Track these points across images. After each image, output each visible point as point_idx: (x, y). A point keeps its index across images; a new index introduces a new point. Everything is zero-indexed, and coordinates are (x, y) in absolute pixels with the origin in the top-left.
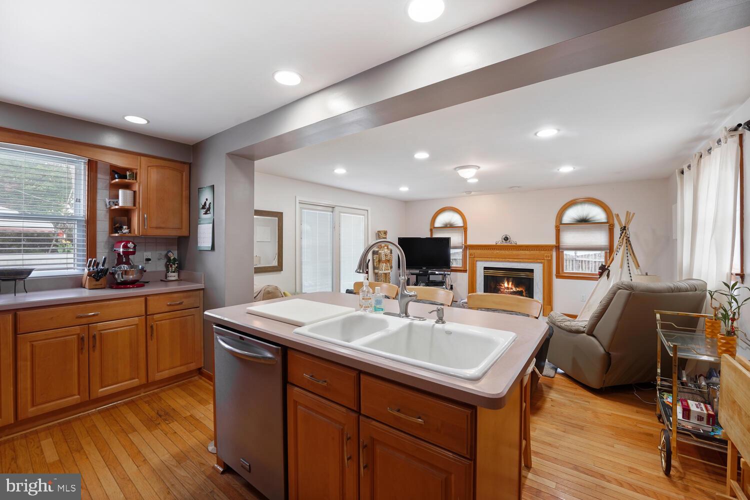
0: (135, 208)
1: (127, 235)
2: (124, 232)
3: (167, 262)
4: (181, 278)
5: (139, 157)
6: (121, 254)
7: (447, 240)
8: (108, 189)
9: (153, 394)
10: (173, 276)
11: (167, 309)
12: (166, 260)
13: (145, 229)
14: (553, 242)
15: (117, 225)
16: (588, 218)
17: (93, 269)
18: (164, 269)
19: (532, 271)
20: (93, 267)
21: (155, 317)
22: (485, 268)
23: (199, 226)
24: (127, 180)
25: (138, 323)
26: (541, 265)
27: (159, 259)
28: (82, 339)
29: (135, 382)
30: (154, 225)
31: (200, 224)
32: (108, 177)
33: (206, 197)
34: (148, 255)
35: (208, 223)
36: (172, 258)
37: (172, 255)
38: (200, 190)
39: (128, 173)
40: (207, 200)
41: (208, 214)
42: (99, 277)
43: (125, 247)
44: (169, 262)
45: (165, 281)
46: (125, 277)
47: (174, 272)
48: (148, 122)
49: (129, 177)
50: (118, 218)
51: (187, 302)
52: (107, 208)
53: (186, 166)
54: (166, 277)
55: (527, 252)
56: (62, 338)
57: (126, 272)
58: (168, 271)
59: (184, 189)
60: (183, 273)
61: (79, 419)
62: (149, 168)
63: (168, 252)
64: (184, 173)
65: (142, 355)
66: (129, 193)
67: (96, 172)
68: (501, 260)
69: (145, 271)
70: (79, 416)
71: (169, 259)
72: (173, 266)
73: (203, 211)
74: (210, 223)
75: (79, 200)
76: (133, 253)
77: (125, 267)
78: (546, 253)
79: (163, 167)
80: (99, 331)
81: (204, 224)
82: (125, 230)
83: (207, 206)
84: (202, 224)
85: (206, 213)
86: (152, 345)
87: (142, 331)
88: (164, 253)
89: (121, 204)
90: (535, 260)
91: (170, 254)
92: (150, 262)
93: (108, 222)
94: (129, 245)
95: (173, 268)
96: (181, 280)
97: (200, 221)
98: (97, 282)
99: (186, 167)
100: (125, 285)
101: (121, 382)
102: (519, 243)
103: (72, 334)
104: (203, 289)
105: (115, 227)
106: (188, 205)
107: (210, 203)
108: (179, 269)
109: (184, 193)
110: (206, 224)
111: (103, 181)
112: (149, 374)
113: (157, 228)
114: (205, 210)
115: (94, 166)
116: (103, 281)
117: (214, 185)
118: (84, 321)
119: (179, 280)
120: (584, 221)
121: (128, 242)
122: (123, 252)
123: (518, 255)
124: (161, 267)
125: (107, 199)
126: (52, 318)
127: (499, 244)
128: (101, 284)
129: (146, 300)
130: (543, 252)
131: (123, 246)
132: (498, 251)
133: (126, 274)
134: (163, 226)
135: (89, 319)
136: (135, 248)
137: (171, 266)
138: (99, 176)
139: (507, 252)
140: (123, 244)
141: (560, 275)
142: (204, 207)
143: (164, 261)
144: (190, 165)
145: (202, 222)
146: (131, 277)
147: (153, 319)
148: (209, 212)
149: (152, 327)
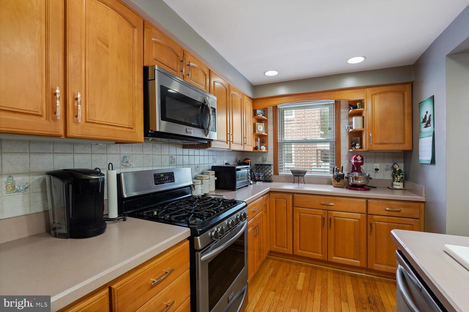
0: (363, 129)
1: (358, 150)
2: (356, 148)
3: (393, 172)
4: (406, 188)
5: (365, 89)
6: (353, 164)
8: (348, 118)
9: (372, 279)
10: (398, 185)
11: (386, 213)
12: (392, 171)
13: (370, 145)
15: (353, 144)
17: (336, 174)
18: (391, 178)
20: (336, 172)
21: (374, 218)
23: (420, 140)
24: (357, 110)
25: (360, 218)
27: (386, 170)
28: (324, 218)
29: (357, 262)
30: (378, 141)
31: (421, 138)
32: (347, 110)
33: (426, 109)
34: (377, 165)
35: (428, 136)
36: (397, 169)
37: (397, 167)
38: (420, 104)
39: (358, 104)
40: (427, 112)
41: (428, 126)
42: (339, 178)
43: (355, 159)
44: (395, 173)
45: (391, 188)
46: (355, 182)
47: (399, 182)
48: (365, 58)
49: (359, 107)
50: (354, 138)
51: (404, 211)
52: (347, 132)
53: (407, 85)
54: (392, 185)
56: (313, 215)
57: (356, 178)
58: (394, 180)
59: (406, 107)
60: (408, 184)
61: (321, 269)
62: (373, 96)
63: (394, 164)
64: (406, 93)
65: (363, 244)
66: (359, 118)
67: (340, 108)
69: (371, 179)
70: (322, 268)
71: (395, 170)
72: (398, 176)
73: (423, 125)
74: (430, 136)
75: (331, 128)
76: (362, 164)
77: (357, 174)
79: (385, 92)
80: (334, 216)
81: (424, 137)
82: (358, 147)
83: (428, 119)
84: (423, 138)
85: (426, 126)
86: (371, 238)
87: (364, 226)
88: (391, 165)
89: (354, 128)
91: (396, 166)
92: (379, 171)
93: (348, 142)
94: (357, 158)
95: (399, 179)
96: (406, 190)
97: (421, 135)
98: (338, 183)
99: (408, 87)
100: (354, 187)
101: (348, 258)
103: (317, 214)
104: (424, 202)
105: (352, 145)
106: (410, 121)
107: (430, 115)
108: (405, 180)
109: (406, 111)
110: (426, 137)
111: (344, 112)
112: (369, 261)
113: (380, 144)
114: (425, 123)
115: (339, 104)
116: (341, 182)
117: (433, 96)
118: (325, 207)
119: (404, 189)
121: (357, 156)
122: (354, 162)
124: (388, 176)
125: (346, 126)
126: (309, 201)
128: (341, 185)
129: (367, 202)
131: (354, 158)
133: (355, 179)
134: (385, 141)
135: (329, 207)
136: (362, 159)
137: (397, 176)
138: (342, 110)
140: (354, 156)
142: (424, 121)
143: (390, 172)
144: (412, 84)
145: (422, 136)
146: (360, 182)
147: (373, 218)
148: (429, 125)
149: (371, 224)
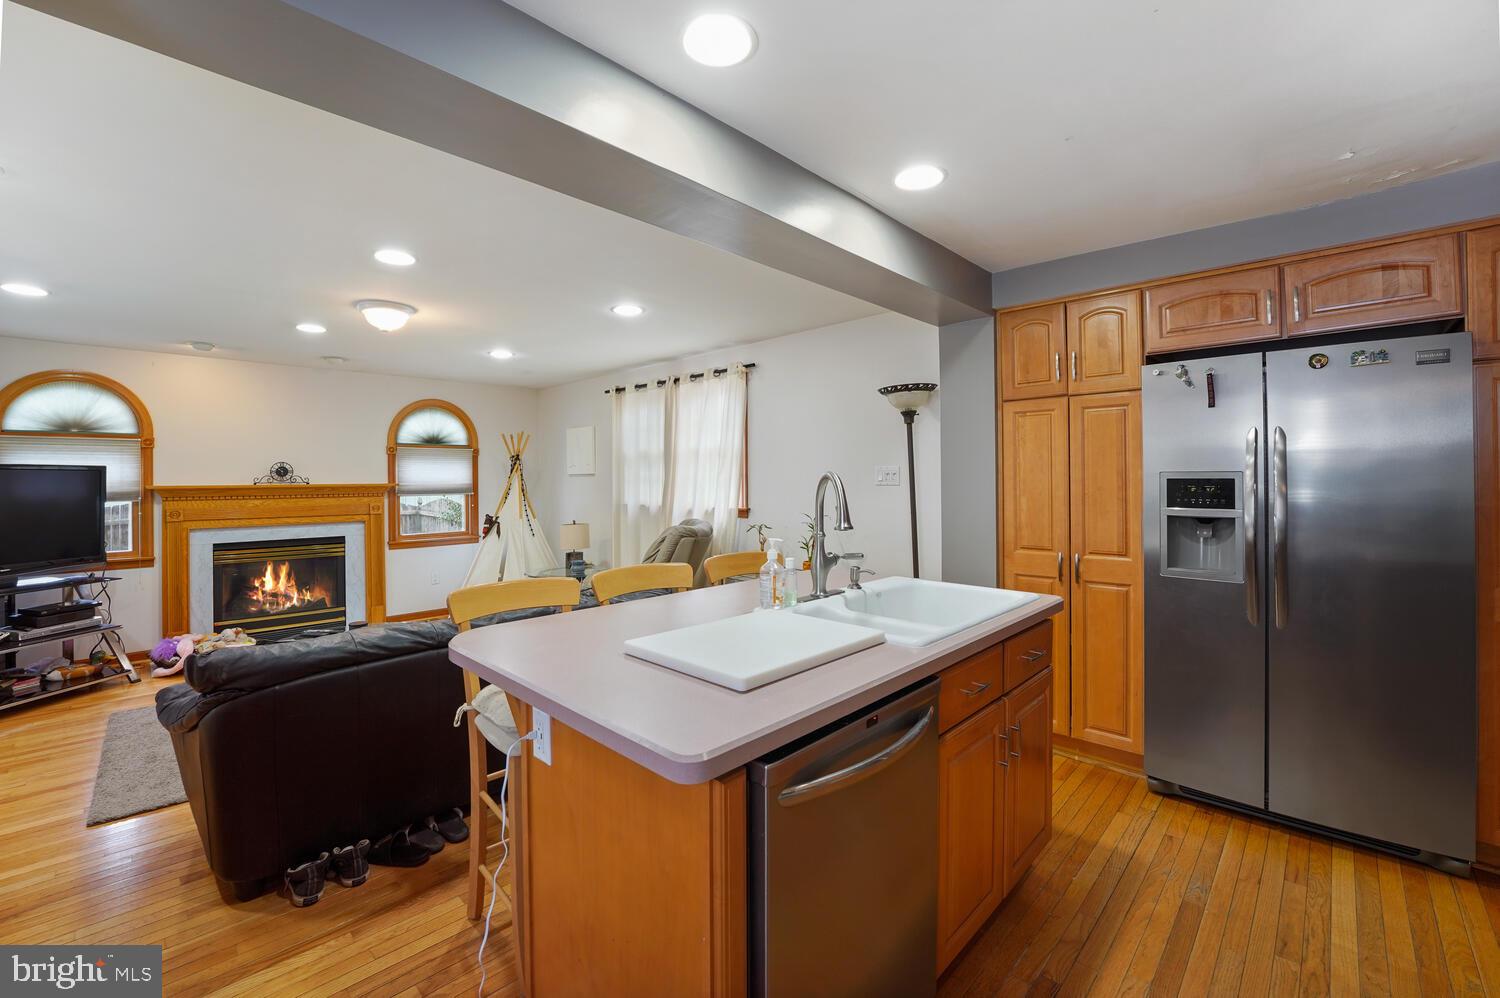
7: (99, 473)
14: (382, 479)
16: (441, 437)
19: (341, 540)
22: (217, 547)
26: (361, 526)
55: (332, 501)
68: (267, 521)
78: (373, 501)
90: (346, 517)
102: (316, 480)
120: (433, 442)
123: (313, 509)
127: (264, 483)
130: (366, 499)
132: (257, 502)
139: (283, 503)
141: (395, 544)
